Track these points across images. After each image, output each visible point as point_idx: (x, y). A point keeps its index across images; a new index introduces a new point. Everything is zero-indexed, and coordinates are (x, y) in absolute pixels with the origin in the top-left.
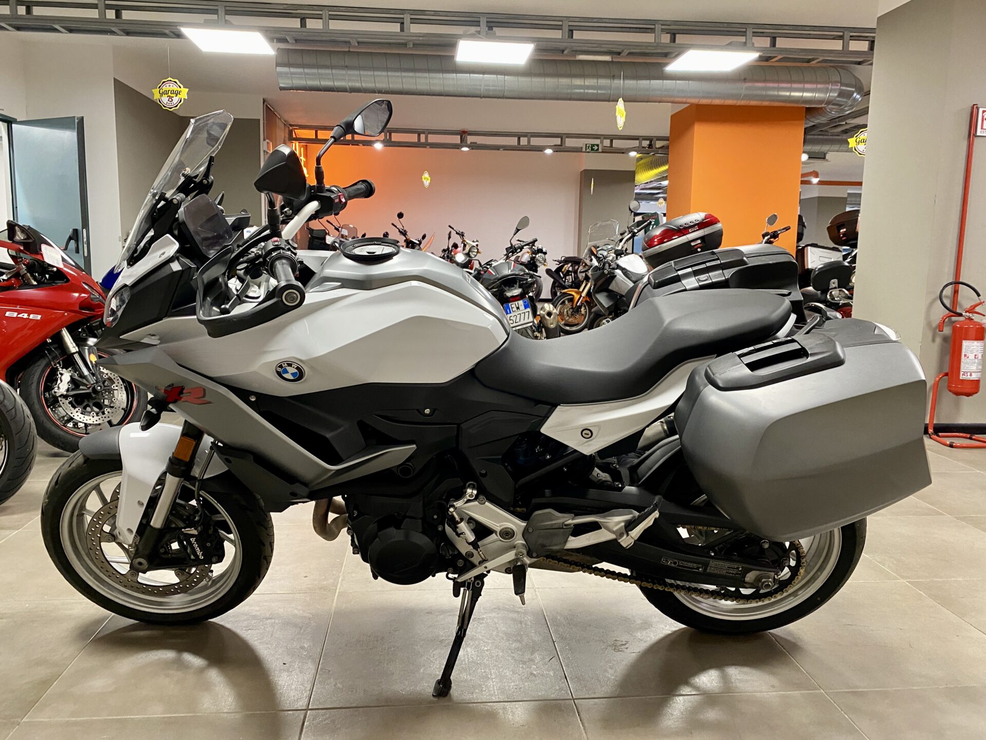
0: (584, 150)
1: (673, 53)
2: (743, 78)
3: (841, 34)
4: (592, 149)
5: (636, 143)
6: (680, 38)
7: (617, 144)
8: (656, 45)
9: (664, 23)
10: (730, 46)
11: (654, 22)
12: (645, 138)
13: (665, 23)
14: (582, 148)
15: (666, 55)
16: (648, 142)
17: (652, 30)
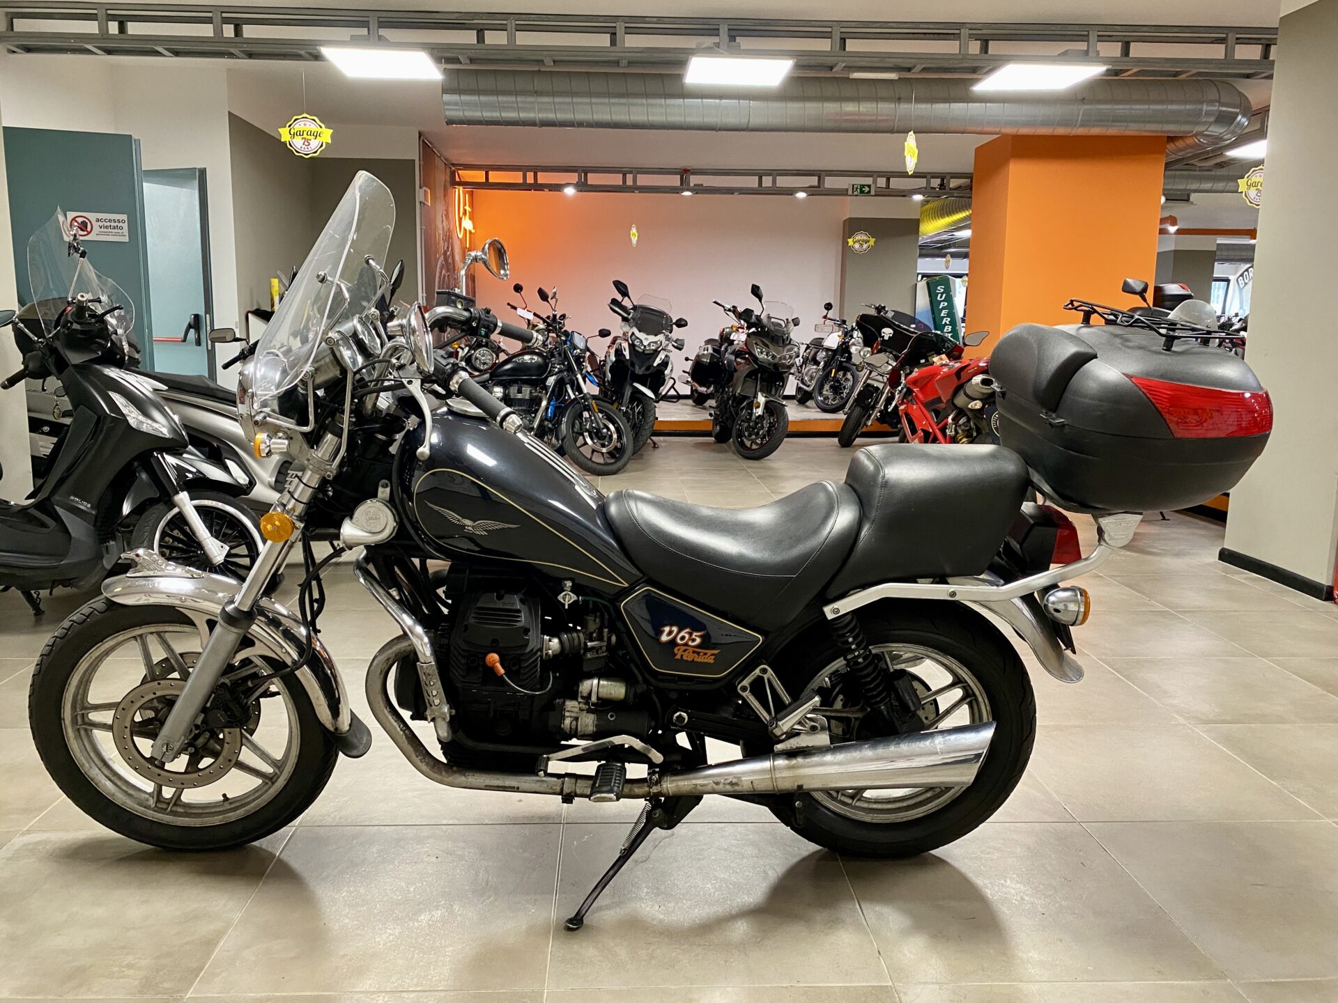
0: (850, 192)
1: (983, 68)
2: (1080, 98)
4: (862, 192)
5: (922, 182)
6: (994, 47)
7: (895, 183)
8: (961, 57)
10: (1065, 57)
11: (959, 25)
12: (934, 176)
13: (974, 27)
14: (847, 190)
15: (974, 70)
16: (938, 181)
17: (956, 37)
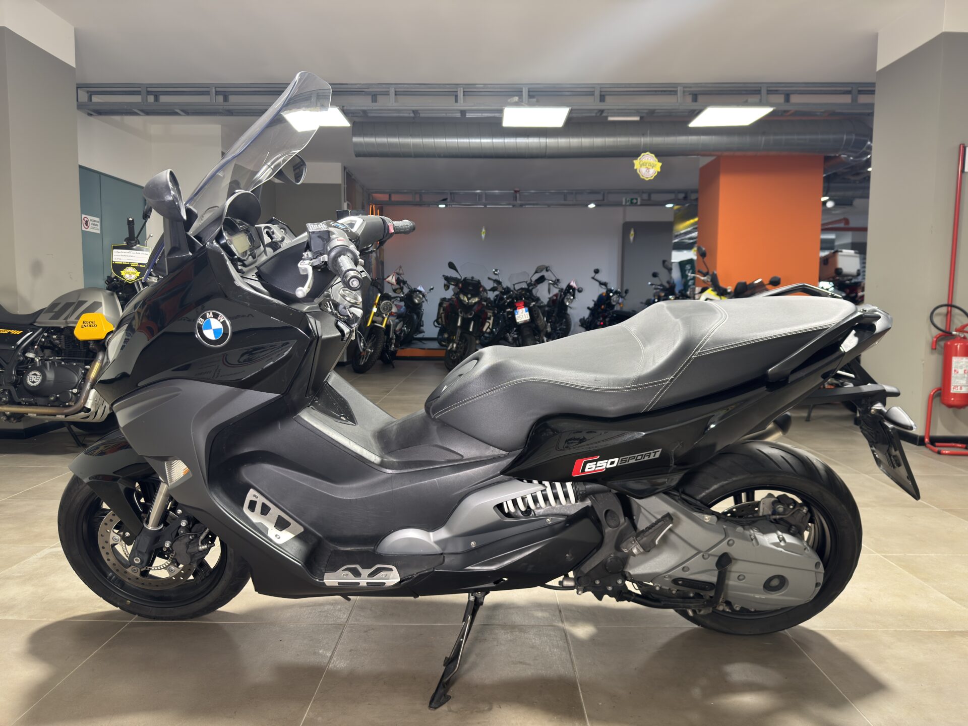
0: (624, 203)
1: (695, 110)
2: (762, 131)
3: (849, 89)
4: (632, 203)
5: (672, 196)
6: (700, 98)
7: (655, 197)
8: (678, 105)
9: (685, 86)
11: (676, 85)
12: (680, 192)
14: (622, 202)
16: (681, 196)
17: (674, 93)
